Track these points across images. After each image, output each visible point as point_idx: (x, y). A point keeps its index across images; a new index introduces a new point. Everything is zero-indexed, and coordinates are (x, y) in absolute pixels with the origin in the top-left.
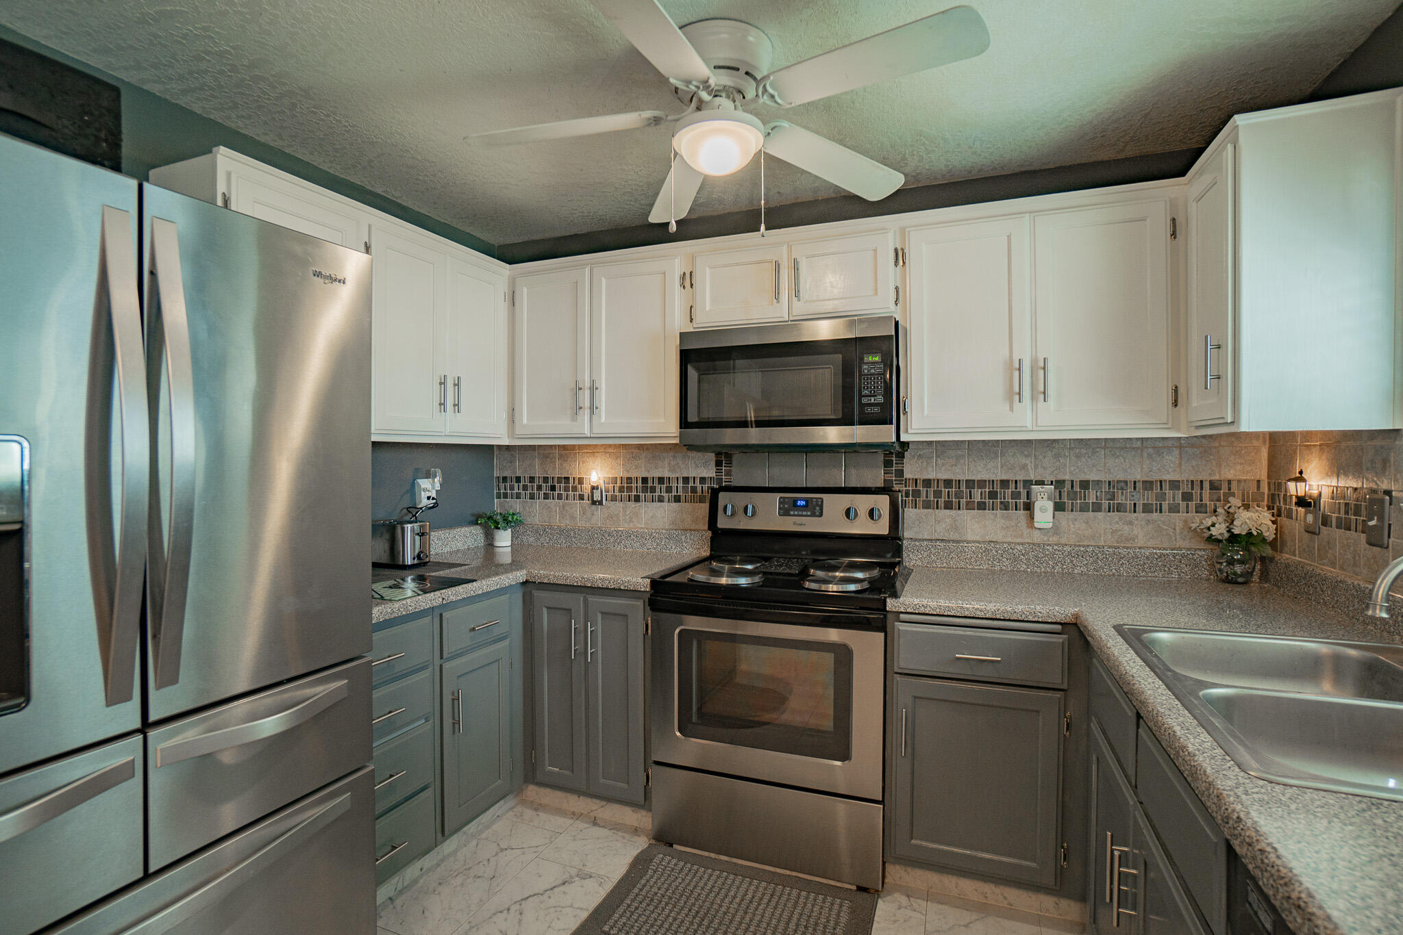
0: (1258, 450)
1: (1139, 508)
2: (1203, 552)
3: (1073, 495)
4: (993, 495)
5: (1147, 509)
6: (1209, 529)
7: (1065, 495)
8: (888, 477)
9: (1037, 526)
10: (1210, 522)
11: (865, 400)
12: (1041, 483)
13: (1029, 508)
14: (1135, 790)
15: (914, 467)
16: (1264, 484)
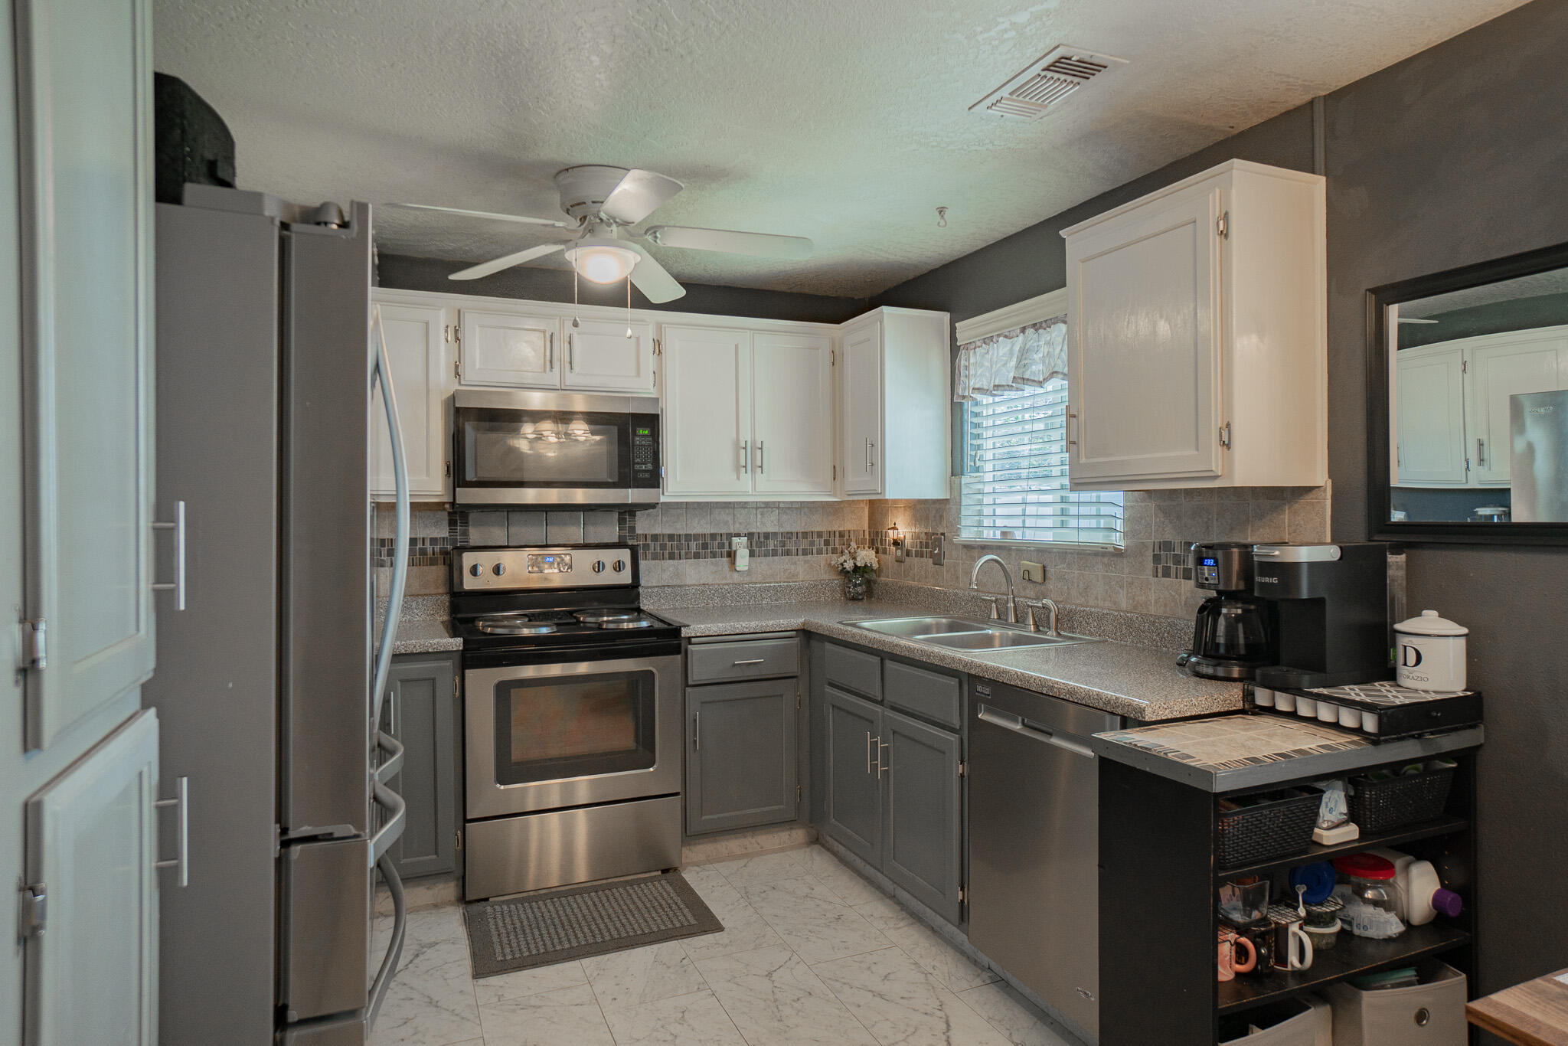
0: (863, 508)
1: (800, 552)
2: (837, 581)
3: (760, 545)
4: (705, 546)
5: (805, 553)
6: (842, 564)
7: (754, 544)
8: (623, 533)
9: (738, 569)
10: (841, 560)
11: (637, 467)
12: (738, 535)
13: (731, 555)
14: (881, 703)
15: (644, 525)
16: (867, 533)
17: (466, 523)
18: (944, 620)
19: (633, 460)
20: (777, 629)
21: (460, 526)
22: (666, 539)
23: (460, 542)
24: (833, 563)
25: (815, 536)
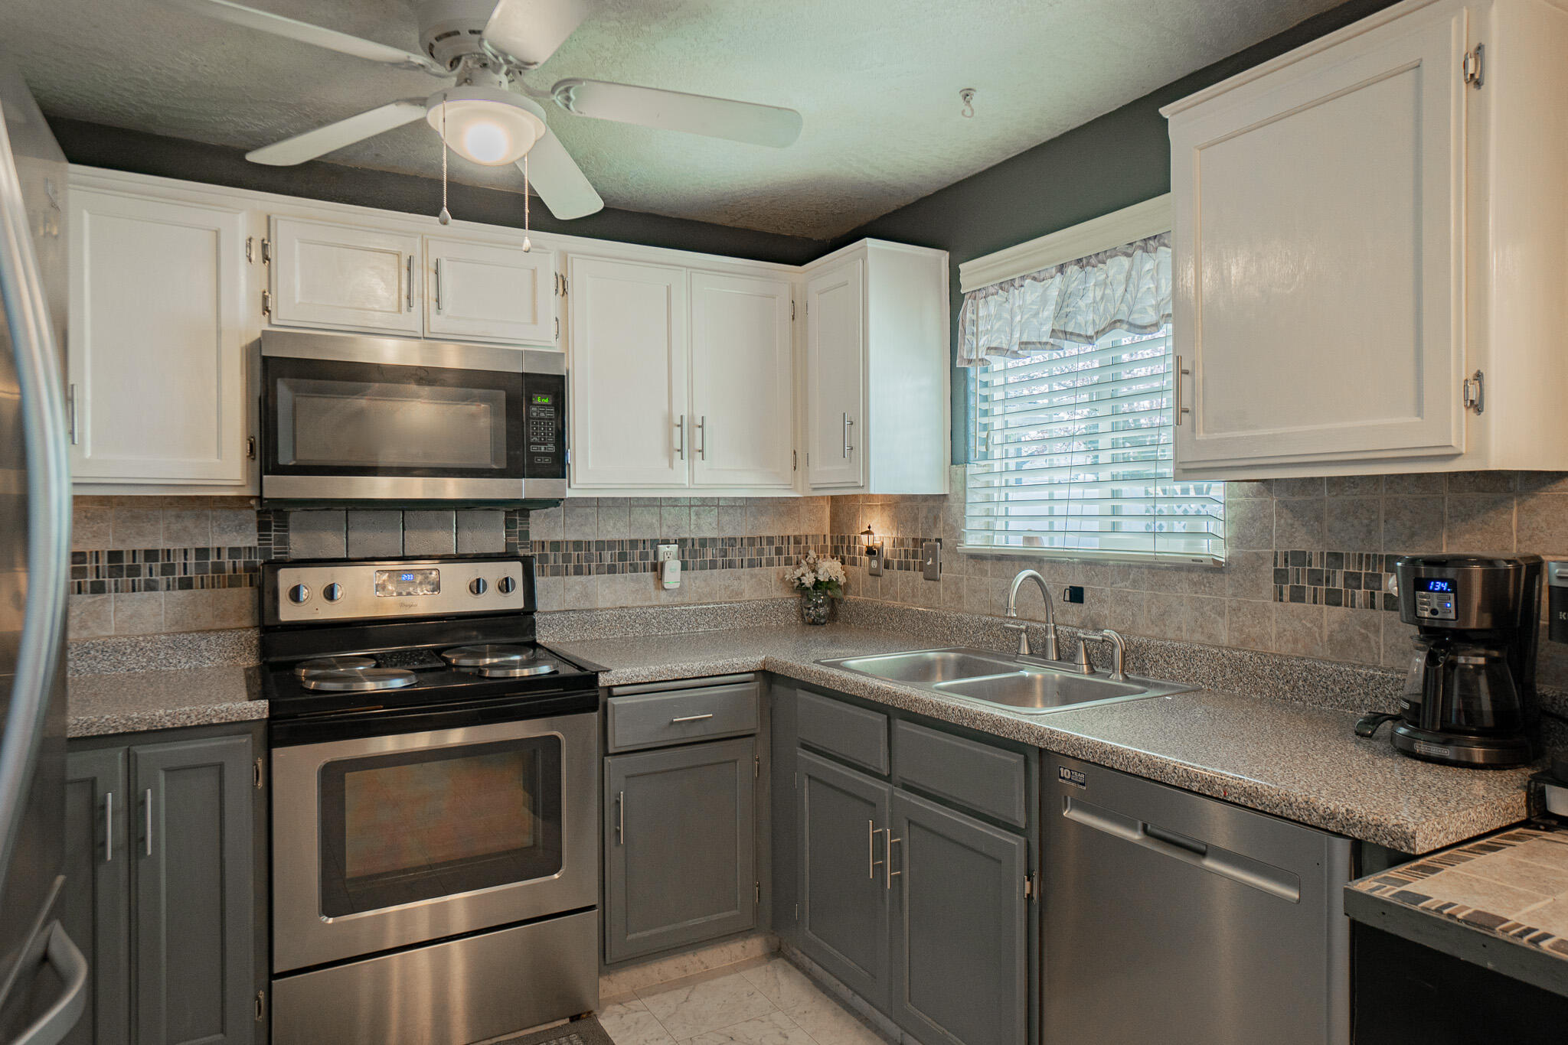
0: (823, 507)
1: (745, 563)
2: (793, 601)
3: (694, 554)
4: (622, 557)
5: (751, 564)
6: (799, 579)
7: (687, 553)
8: (511, 540)
9: (666, 587)
10: (798, 573)
11: (534, 449)
12: (666, 542)
13: (658, 568)
14: (888, 779)
15: (540, 528)
16: (828, 539)
17: (284, 526)
18: (952, 655)
19: (528, 438)
20: (730, 671)
21: (275, 531)
22: (571, 546)
23: (275, 553)
24: (788, 577)
25: (764, 542)
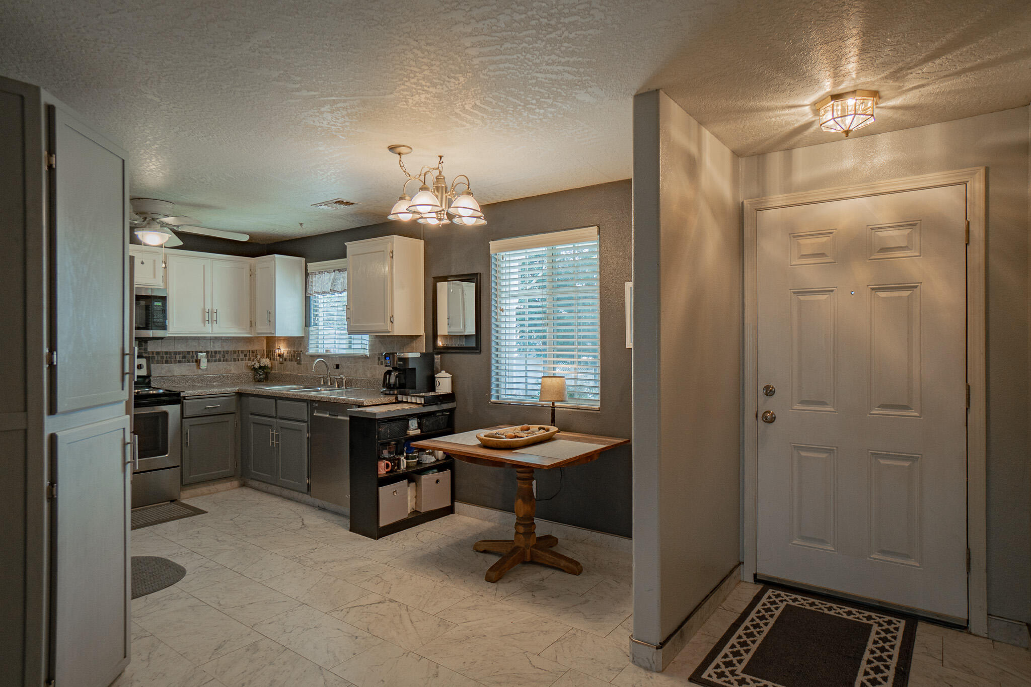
0: (263, 340)
1: (232, 360)
2: (251, 373)
3: (212, 356)
4: (184, 357)
5: (235, 360)
6: (253, 365)
7: (209, 356)
9: (201, 368)
10: (253, 363)
11: (155, 320)
12: (201, 352)
13: (198, 362)
14: (275, 418)
15: (151, 347)
16: (265, 351)
19: (153, 317)
20: (227, 392)
22: (164, 354)
24: (249, 365)
25: (240, 352)
